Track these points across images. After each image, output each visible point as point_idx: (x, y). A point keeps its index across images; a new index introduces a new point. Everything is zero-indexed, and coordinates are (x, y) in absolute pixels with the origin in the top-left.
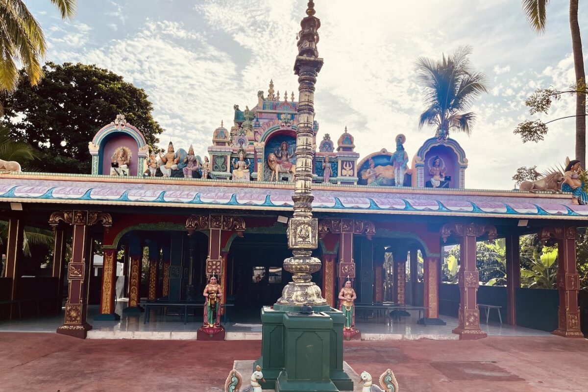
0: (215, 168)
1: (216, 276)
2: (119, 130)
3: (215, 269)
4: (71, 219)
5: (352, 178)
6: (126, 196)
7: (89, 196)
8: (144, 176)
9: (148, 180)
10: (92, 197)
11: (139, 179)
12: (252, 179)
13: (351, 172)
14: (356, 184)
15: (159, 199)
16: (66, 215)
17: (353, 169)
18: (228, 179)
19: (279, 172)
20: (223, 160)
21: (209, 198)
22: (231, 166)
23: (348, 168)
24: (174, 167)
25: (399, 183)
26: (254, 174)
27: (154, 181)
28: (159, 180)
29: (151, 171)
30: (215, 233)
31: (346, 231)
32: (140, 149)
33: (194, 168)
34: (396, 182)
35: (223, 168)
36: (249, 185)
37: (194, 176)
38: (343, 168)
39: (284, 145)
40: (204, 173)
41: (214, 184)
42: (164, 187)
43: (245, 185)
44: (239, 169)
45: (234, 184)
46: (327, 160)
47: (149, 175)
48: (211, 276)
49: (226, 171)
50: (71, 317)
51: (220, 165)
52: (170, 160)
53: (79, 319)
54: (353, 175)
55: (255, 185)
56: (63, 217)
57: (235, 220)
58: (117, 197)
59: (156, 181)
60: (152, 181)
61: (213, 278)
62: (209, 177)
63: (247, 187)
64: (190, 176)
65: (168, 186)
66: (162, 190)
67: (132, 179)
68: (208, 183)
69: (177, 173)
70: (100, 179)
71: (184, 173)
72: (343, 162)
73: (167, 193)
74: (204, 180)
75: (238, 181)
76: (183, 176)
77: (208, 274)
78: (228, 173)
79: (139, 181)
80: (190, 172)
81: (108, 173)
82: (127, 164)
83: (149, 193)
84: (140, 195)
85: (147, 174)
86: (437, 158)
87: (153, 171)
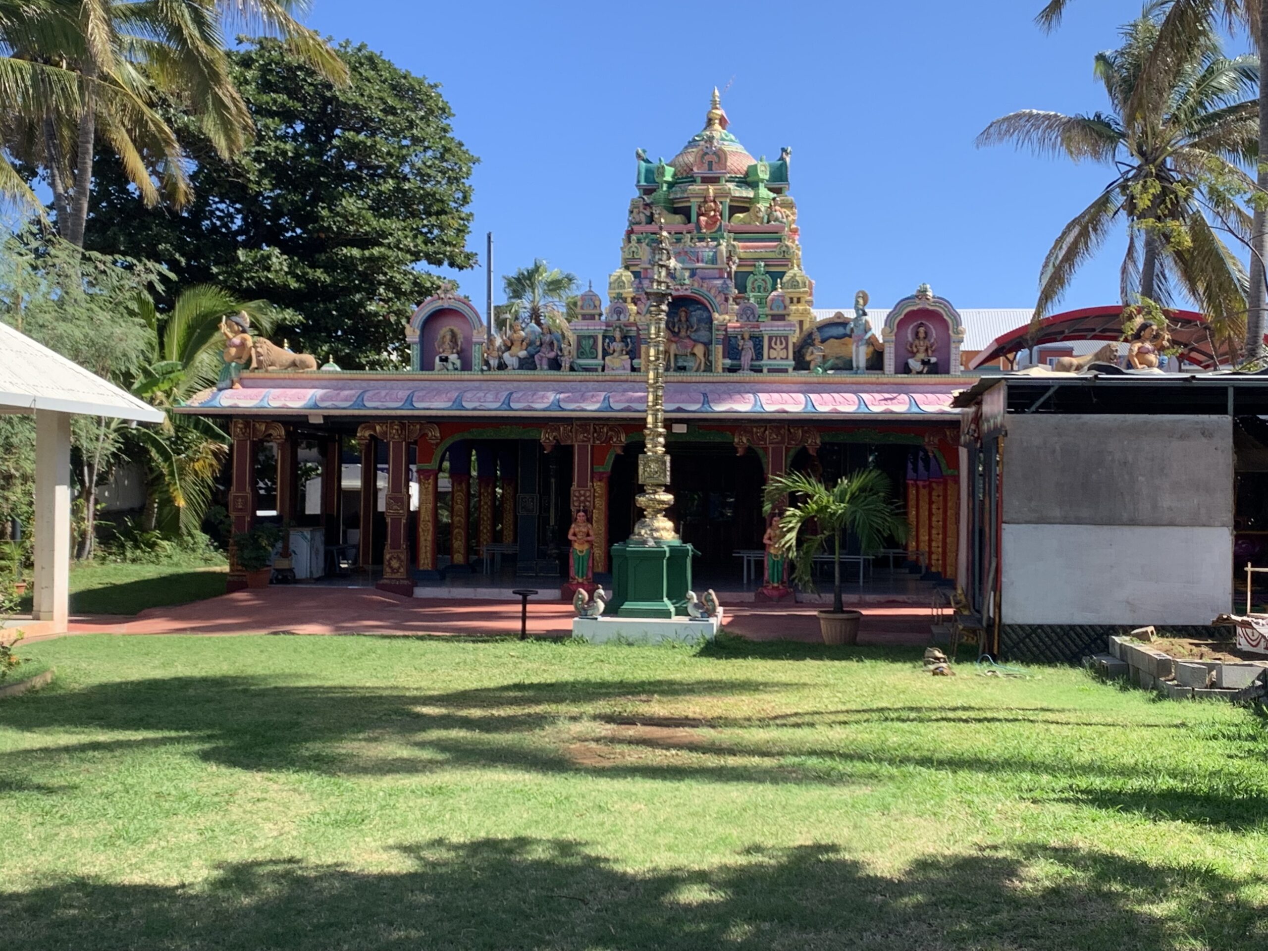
0: (581, 354)
1: (585, 511)
2: (446, 306)
3: (584, 502)
4: (385, 433)
6: (461, 402)
7: (411, 404)
8: (482, 370)
10: (416, 405)
11: (475, 375)
12: (633, 369)
13: (783, 354)
14: (790, 369)
15: (505, 406)
16: (378, 428)
17: (786, 348)
19: (676, 355)
20: (591, 341)
21: (572, 402)
23: (778, 347)
24: (523, 354)
25: (858, 368)
26: (635, 361)
27: (496, 377)
28: (502, 374)
29: (492, 362)
30: (583, 449)
32: (475, 332)
33: (552, 355)
34: (854, 365)
35: (592, 353)
36: (630, 378)
37: (551, 367)
38: (770, 347)
39: (683, 314)
40: (565, 362)
41: (579, 378)
42: (509, 385)
43: (622, 378)
44: (616, 354)
45: (608, 378)
46: (747, 336)
47: (489, 369)
48: (579, 511)
49: (596, 358)
50: (391, 568)
51: (587, 349)
52: (517, 344)
53: (402, 570)
54: (787, 358)
55: (638, 379)
56: (375, 430)
57: (611, 429)
58: (448, 405)
59: (499, 377)
60: (493, 377)
61: (582, 514)
62: (572, 369)
63: (627, 381)
64: (545, 367)
65: (515, 384)
66: (507, 389)
67: (466, 375)
69: (527, 364)
70: (423, 377)
71: (537, 362)
72: (770, 338)
73: (515, 395)
74: (564, 374)
75: (614, 373)
76: (535, 368)
77: (573, 509)
78: (599, 361)
79: (475, 377)
80: (545, 361)
81: (432, 368)
82: (458, 353)
83: (490, 397)
84: (479, 400)
85: (485, 368)
86: (921, 325)
87: (494, 362)
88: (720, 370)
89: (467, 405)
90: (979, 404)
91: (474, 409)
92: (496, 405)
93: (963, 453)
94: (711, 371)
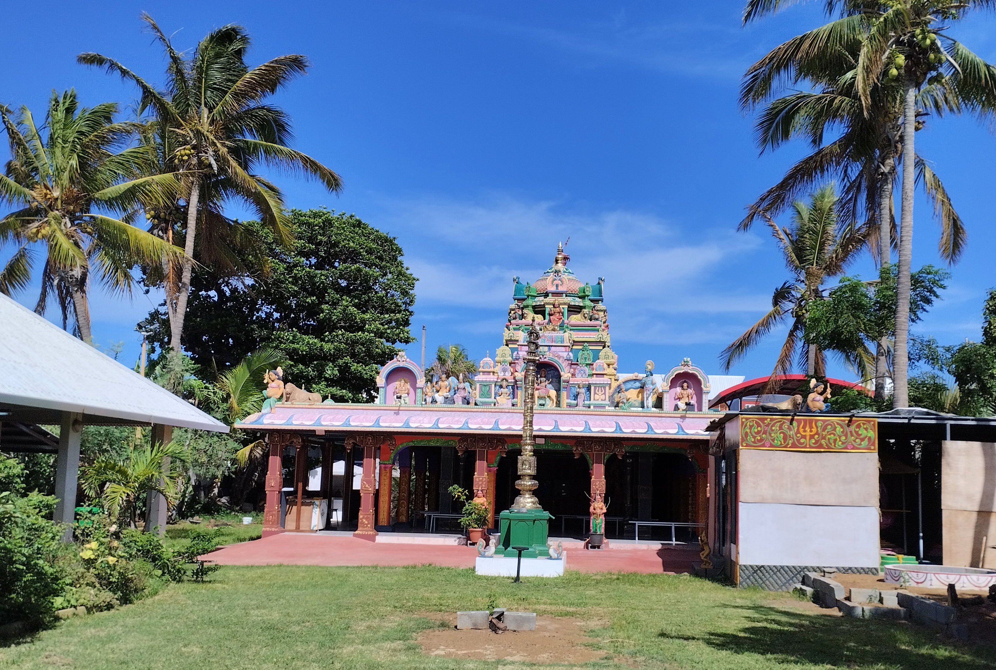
0: (482, 396)
1: (482, 490)
2: (401, 366)
3: (481, 485)
4: (362, 442)
5: (604, 402)
6: (408, 424)
7: (378, 424)
8: (422, 404)
9: (425, 407)
10: (381, 424)
13: (603, 397)
14: (607, 406)
15: (435, 426)
16: (358, 438)
17: (605, 394)
18: (493, 405)
19: (539, 397)
21: (476, 424)
22: (496, 394)
23: (600, 393)
24: (447, 394)
25: (648, 407)
30: (482, 453)
31: (598, 451)
32: (418, 381)
33: (464, 395)
34: (645, 405)
36: (511, 411)
37: (464, 403)
39: (544, 373)
40: (472, 401)
41: (480, 410)
42: (438, 414)
44: (502, 396)
46: (581, 387)
47: (426, 403)
48: (478, 490)
49: (491, 397)
50: (364, 524)
51: (486, 394)
52: (444, 388)
53: (369, 525)
54: (605, 400)
55: (516, 411)
56: (356, 440)
57: (499, 441)
58: (401, 425)
61: (480, 492)
62: (476, 404)
64: (460, 403)
65: (442, 413)
66: (437, 416)
68: (475, 410)
69: (449, 401)
70: (386, 408)
71: (455, 400)
72: (595, 388)
73: (441, 419)
74: (471, 407)
75: (501, 407)
76: (454, 403)
79: (417, 409)
80: (460, 399)
83: (426, 420)
84: (419, 422)
85: (424, 403)
86: (685, 382)
87: (429, 400)
88: (565, 406)
89: (412, 425)
90: (723, 429)
91: (417, 428)
92: (430, 425)
93: (712, 459)
94: (559, 407)
